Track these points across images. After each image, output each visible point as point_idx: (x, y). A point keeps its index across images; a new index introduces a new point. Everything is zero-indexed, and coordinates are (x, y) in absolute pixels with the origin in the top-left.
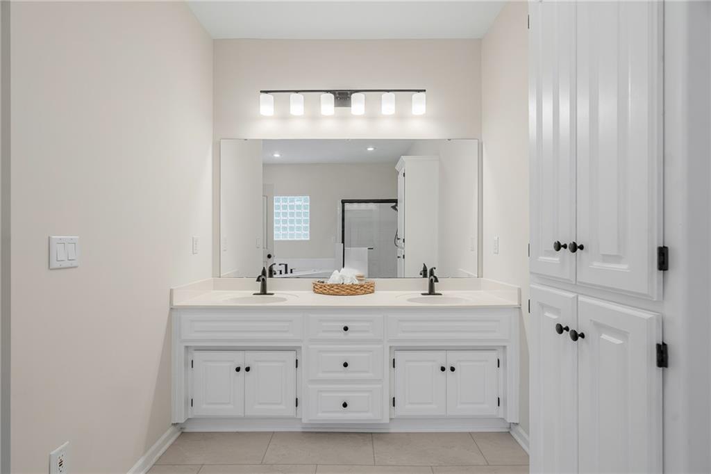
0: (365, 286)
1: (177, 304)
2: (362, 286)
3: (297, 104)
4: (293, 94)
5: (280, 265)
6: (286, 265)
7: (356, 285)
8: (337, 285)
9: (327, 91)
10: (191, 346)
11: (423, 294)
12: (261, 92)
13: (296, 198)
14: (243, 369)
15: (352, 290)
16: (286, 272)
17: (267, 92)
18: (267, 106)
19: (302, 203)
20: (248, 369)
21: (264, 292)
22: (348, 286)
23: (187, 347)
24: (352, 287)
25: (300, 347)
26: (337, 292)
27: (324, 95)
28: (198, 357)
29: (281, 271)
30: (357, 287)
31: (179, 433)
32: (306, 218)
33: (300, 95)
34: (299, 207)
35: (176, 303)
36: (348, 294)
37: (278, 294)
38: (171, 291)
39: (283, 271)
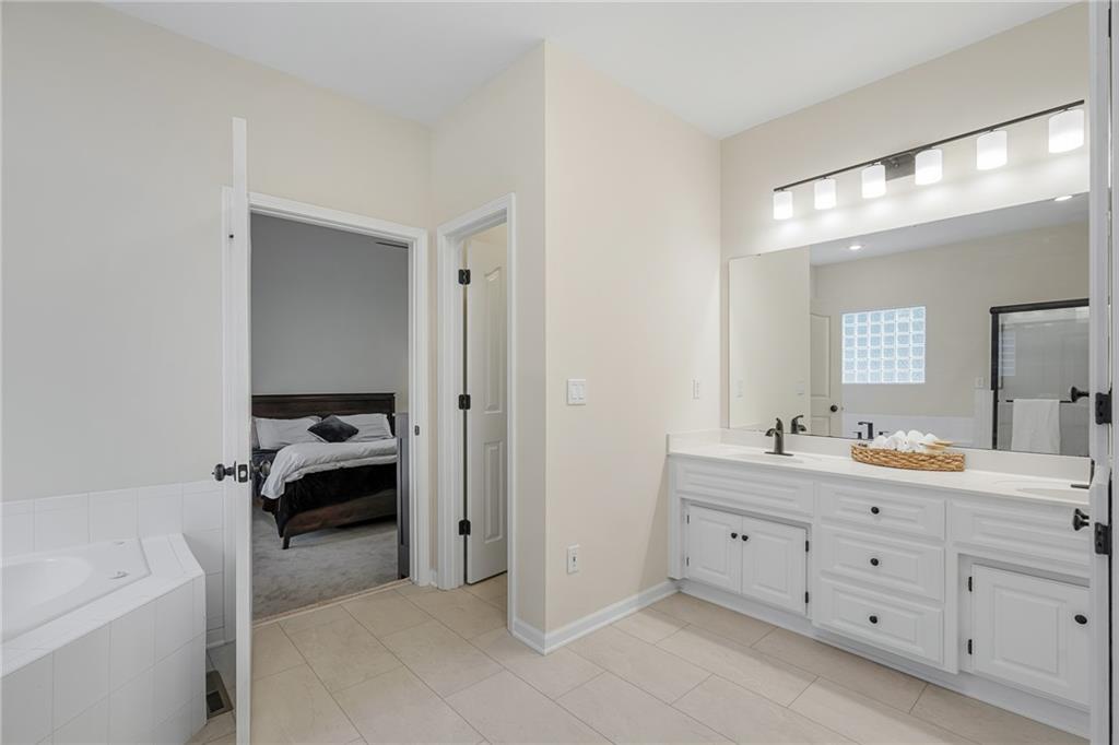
0: (940, 458)
1: (674, 451)
2: (932, 457)
3: (825, 195)
4: (817, 183)
5: (860, 424)
6: (870, 426)
7: (921, 454)
8: (884, 451)
9: (873, 163)
10: (688, 500)
11: (1073, 486)
12: (775, 190)
13: (897, 312)
14: (739, 538)
15: (912, 461)
16: (871, 436)
17: (782, 189)
18: (783, 207)
19: (912, 319)
20: (745, 538)
21: (779, 450)
22: (905, 454)
23: (683, 499)
24: (911, 457)
25: (810, 525)
26: (886, 462)
27: (866, 170)
28: (694, 512)
29: (860, 434)
30: (923, 458)
31: (675, 591)
32: (917, 345)
33: (831, 181)
34: (904, 327)
35: (672, 450)
36: (903, 467)
37: (797, 455)
38: (668, 436)
39: (865, 435)
